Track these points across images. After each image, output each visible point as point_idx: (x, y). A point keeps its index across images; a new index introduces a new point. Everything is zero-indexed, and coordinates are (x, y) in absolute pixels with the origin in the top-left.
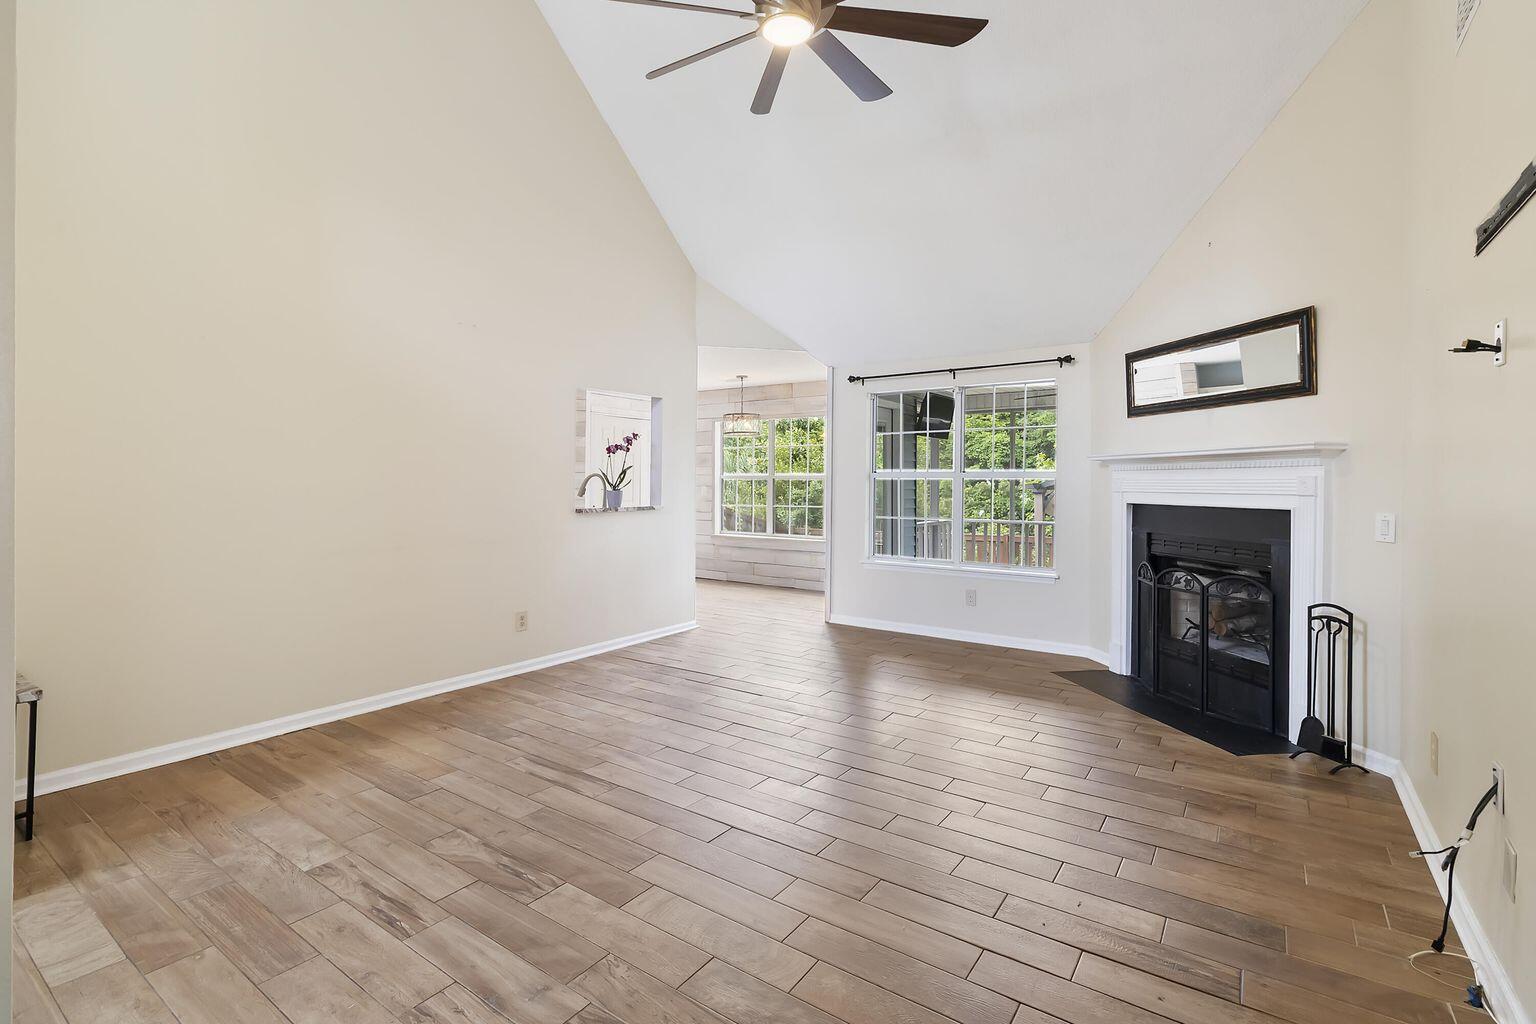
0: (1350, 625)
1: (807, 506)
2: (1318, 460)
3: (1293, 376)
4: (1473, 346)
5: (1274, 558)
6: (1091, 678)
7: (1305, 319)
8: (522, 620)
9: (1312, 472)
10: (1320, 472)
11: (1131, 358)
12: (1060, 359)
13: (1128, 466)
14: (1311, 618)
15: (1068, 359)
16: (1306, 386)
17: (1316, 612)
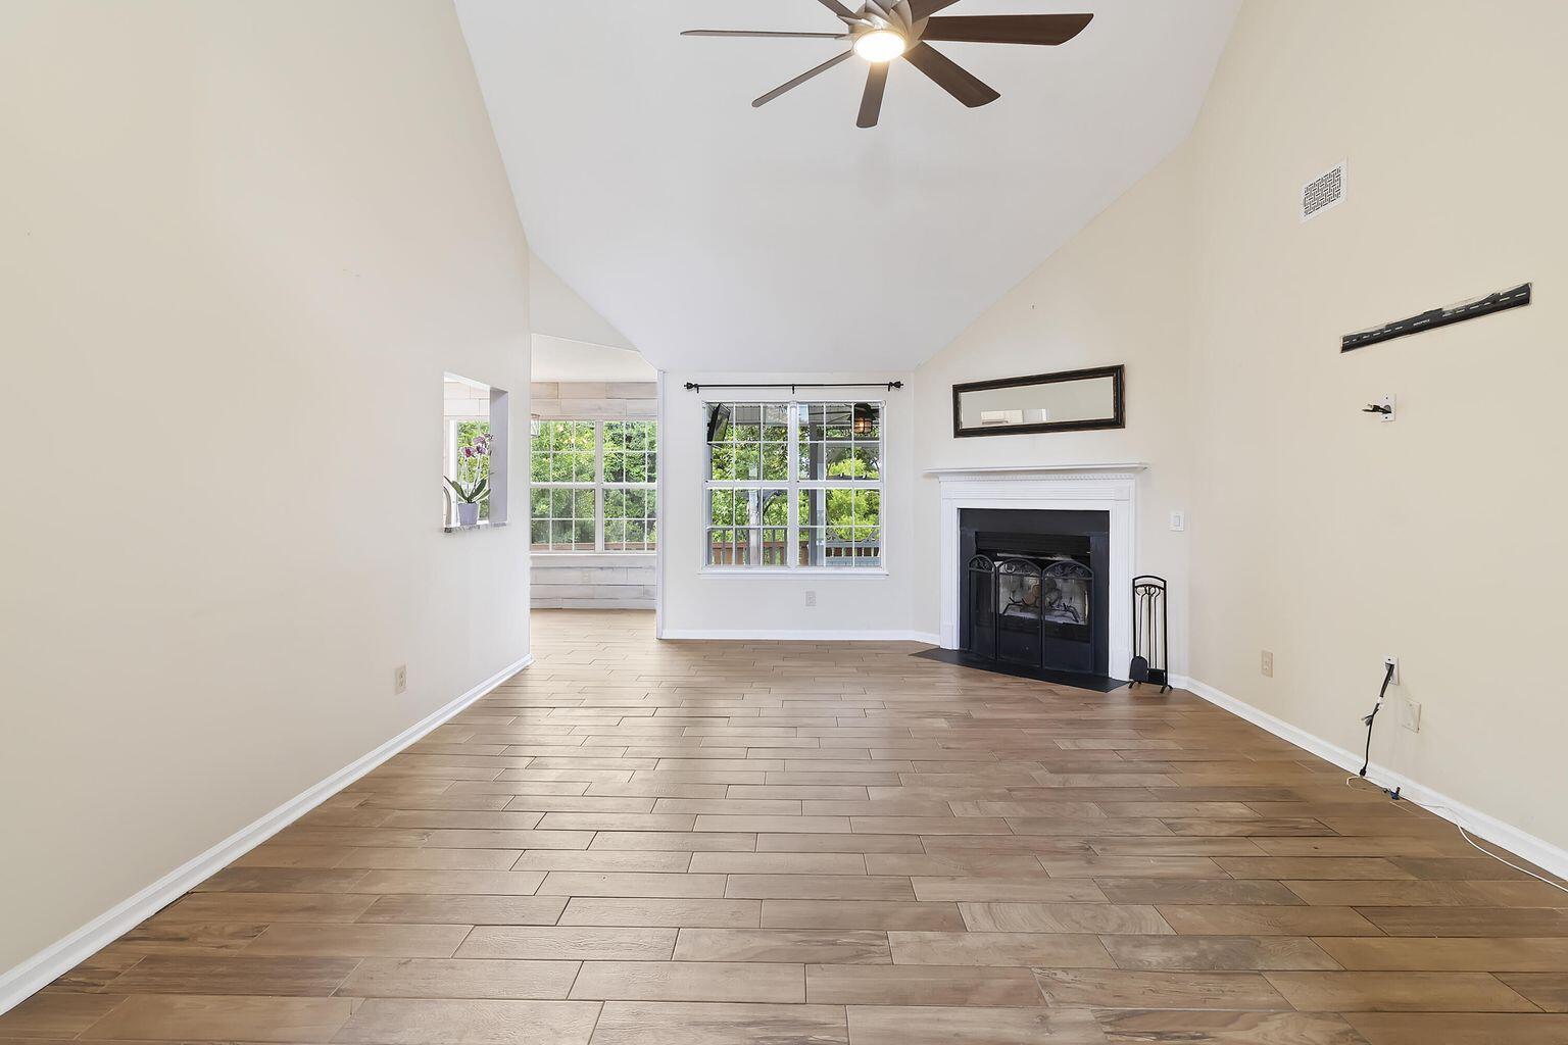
0: (1164, 589)
1: (574, 519)
2: (1132, 475)
3: (1110, 415)
4: (1376, 409)
5: (1093, 547)
6: (935, 654)
7: (1116, 373)
8: (401, 676)
9: (1127, 484)
10: (1132, 483)
11: (958, 389)
12: (891, 384)
13: (963, 478)
14: (1135, 587)
15: (898, 385)
16: (1117, 422)
17: (1138, 582)
